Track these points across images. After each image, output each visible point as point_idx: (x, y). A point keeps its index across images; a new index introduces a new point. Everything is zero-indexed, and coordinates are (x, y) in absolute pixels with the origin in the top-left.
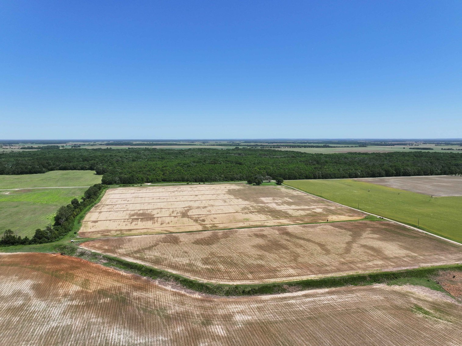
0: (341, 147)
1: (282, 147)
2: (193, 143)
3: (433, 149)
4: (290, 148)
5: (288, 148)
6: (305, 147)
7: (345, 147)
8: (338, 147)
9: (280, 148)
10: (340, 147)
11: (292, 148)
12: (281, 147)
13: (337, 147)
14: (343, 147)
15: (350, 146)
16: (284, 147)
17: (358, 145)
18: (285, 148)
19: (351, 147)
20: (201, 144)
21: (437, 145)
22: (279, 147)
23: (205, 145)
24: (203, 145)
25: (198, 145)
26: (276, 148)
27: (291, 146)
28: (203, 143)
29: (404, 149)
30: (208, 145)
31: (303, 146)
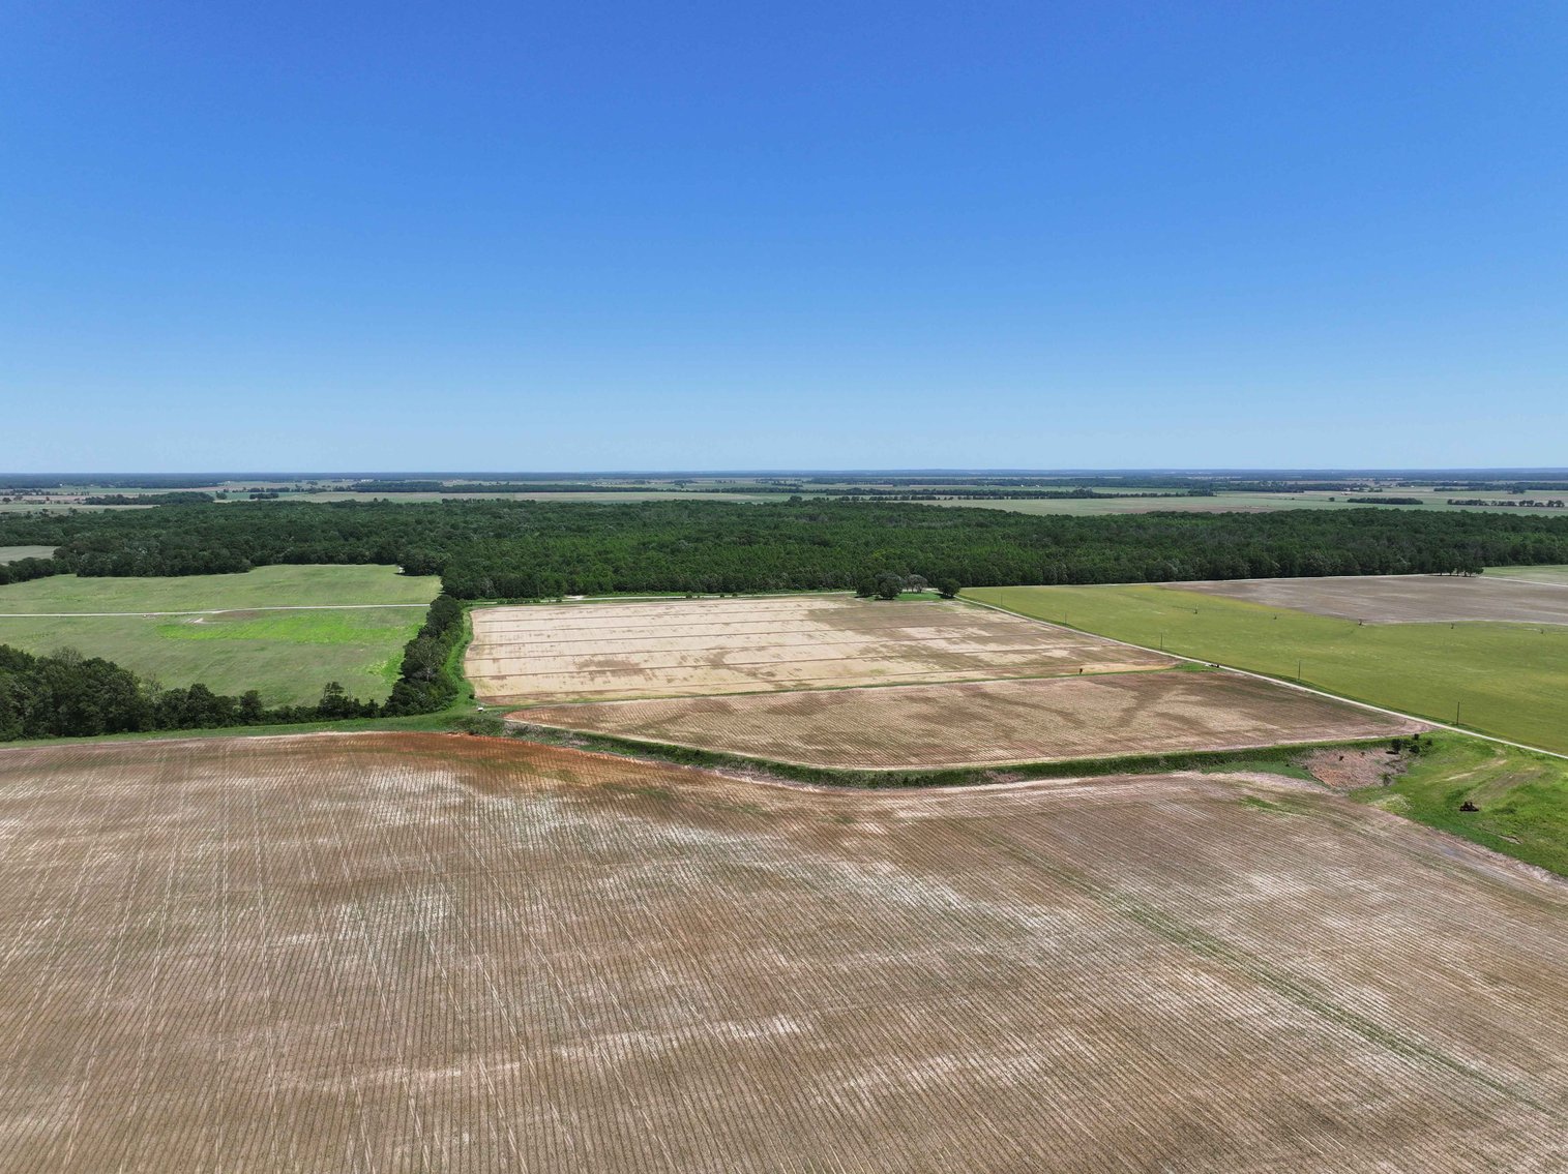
0: (1132, 496)
1: (942, 497)
2: (643, 483)
3: (1422, 503)
4: (968, 499)
5: (959, 498)
6: (1015, 495)
7: (1144, 496)
8: (1122, 496)
9: (935, 499)
10: (1127, 496)
11: (974, 498)
12: (937, 497)
13: (1117, 496)
14: (1137, 496)
15: (1159, 494)
16: (948, 497)
17: (1186, 491)
18: (951, 499)
19: (1162, 496)
20: (672, 486)
21: (1439, 490)
22: (930, 495)
23: (687, 491)
24: (680, 491)
25: (662, 491)
26: (922, 499)
27: (968, 494)
28: (677, 483)
29: (1332, 503)
30: (695, 491)
31: (1007, 494)
